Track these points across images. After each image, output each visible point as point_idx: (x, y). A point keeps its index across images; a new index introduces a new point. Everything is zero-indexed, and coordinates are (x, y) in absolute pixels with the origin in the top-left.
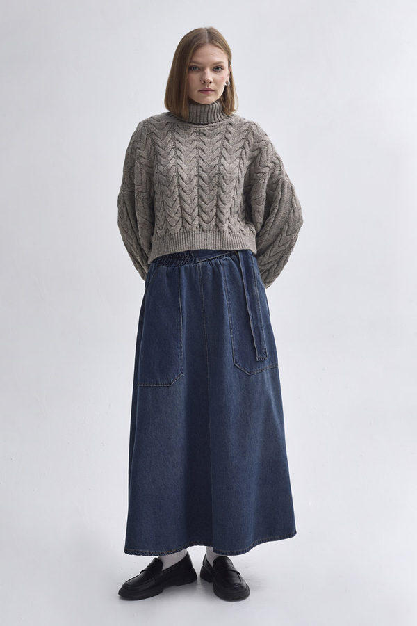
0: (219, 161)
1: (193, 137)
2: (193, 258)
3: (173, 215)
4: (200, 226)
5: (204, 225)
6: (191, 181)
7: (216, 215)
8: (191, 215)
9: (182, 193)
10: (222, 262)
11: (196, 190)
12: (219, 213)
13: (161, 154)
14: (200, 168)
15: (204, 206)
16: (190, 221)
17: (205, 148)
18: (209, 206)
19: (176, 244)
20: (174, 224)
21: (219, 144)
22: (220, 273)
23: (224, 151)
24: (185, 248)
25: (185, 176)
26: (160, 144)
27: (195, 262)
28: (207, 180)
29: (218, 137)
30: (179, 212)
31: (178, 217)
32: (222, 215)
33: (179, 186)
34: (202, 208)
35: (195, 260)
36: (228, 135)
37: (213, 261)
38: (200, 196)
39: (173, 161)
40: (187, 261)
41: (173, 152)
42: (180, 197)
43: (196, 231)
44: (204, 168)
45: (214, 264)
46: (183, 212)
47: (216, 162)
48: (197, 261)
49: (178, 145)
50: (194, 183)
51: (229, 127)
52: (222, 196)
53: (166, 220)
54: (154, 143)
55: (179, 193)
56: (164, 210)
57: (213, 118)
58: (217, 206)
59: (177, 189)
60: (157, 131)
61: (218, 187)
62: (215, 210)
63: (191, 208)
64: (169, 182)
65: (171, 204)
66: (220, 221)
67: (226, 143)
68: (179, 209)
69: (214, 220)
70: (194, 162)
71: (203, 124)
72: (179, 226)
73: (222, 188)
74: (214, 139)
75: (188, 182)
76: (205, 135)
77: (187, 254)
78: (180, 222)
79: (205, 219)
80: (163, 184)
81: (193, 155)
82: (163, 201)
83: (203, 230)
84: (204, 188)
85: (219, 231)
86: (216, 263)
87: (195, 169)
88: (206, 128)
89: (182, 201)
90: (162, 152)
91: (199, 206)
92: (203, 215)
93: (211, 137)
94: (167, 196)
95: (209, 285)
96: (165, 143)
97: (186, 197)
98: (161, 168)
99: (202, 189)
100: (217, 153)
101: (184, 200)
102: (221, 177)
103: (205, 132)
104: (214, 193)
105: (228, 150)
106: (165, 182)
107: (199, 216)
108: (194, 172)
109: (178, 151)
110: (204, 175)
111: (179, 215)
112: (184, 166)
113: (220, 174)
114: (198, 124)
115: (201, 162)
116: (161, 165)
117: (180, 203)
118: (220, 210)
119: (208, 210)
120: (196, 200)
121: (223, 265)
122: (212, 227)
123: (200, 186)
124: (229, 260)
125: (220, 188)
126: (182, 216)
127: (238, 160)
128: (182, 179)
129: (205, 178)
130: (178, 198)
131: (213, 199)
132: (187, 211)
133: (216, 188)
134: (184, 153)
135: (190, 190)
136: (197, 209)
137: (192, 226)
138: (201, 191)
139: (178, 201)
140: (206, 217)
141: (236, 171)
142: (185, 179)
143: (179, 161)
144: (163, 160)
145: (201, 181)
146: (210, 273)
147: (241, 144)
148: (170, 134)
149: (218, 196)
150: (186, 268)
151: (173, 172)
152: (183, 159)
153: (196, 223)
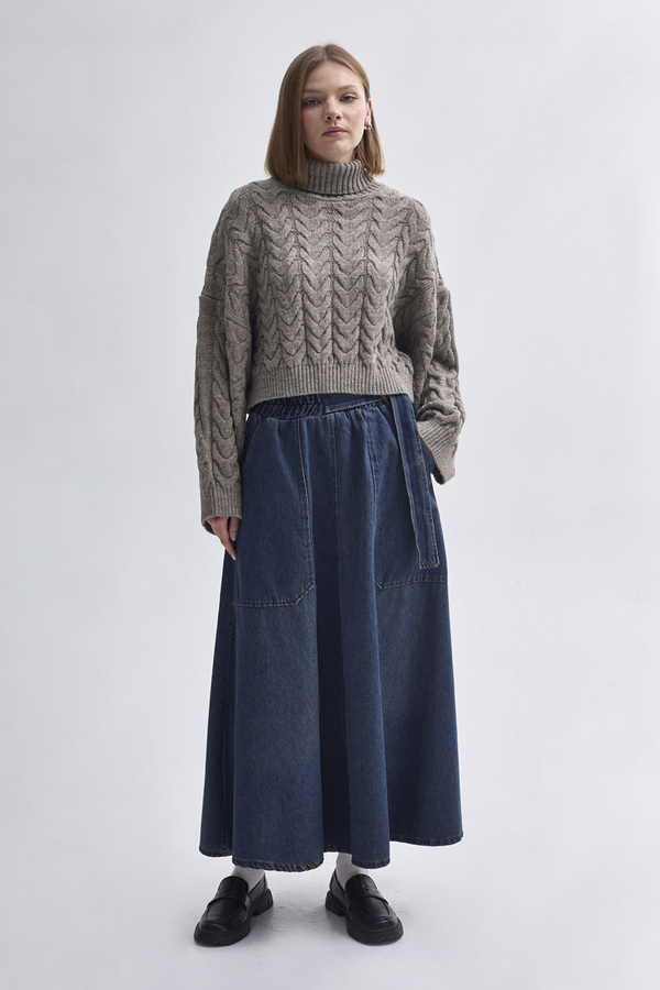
0: (366, 255)
1: (322, 216)
2: (321, 406)
3: (292, 338)
4: (334, 355)
5: (341, 355)
6: (321, 284)
7: (360, 340)
8: (320, 338)
9: (308, 303)
10: (366, 413)
11: (329, 300)
12: (364, 337)
13: (275, 239)
14: (336, 265)
15: (342, 325)
16: (319, 348)
17: (342, 233)
18: (350, 325)
19: (295, 384)
20: (294, 352)
21: (363, 228)
22: (362, 430)
23: (372, 240)
24: (309, 389)
25: (312, 277)
26: (271, 224)
27: (324, 413)
28: (347, 284)
29: (361, 217)
30: (302, 332)
31: (299, 341)
32: (368, 341)
33: (304, 292)
34: (338, 328)
35: (324, 409)
36: (377, 215)
37: (352, 412)
38: (335, 309)
39: (294, 253)
40: (311, 410)
41: (292, 239)
42: (305, 310)
43: (329, 364)
44: (342, 265)
45: (353, 417)
46: (309, 333)
47: (361, 256)
48: (328, 411)
49: (300, 228)
50: (327, 288)
51: (377, 202)
52: (369, 310)
53: (280, 344)
54: (261, 222)
55: (303, 304)
56: (278, 329)
57: (350, 186)
58: (362, 326)
59: (299, 297)
60: (264, 204)
61: (365, 295)
62: (358, 332)
63: (322, 327)
64: (288, 285)
65: (289, 320)
66: (366, 350)
67: (374, 227)
68: (303, 328)
69: (357, 347)
70: (326, 255)
71: (335, 196)
72: (301, 355)
73: (370, 297)
74: (355, 221)
75: (317, 286)
76: (340, 213)
77: (311, 399)
78: (303, 349)
79: (343, 345)
80: (277, 288)
81: (324, 245)
82: (276, 314)
83: (339, 363)
84: (342, 297)
85: (364, 365)
86: (356, 415)
87: (329, 266)
88: (340, 202)
89: (307, 316)
90: (275, 236)
91: (334, 324)
92: (340, 339)
93: (349, 216)
94: (283, 307)
95: (346, 449)
96: (279, 223)
97: (313, 310)
98: (275, 263)
99: (339, 298)
100: (360, 244)
101: (310, 315)
102: (369, 280)
103: (340, 209)
104: (357, 305)
105: (379, 239)
106: (282, 284)
107: (334, 340)
108: (327, 271)
109: (300, 237)
110: (342, 276)
111: (303, 337)
112: (311, 261)
113: (368, 276)
114: (329, 196)
115: (337, 255)
116: (275, 258)
117: (304, 320)
118: (365, 331)
119: (348, 331)
120: (329, 316)
121: (368, 419)
122: (353, 358)
123: (335, 293)
124: (376, 412)
125: (367, 298)
126: (306, 340)
127: (392, 256)
128: (309, 281)
129: (343, 281)
130: (301, 312)
131: (355, 315)
132: (315, 332)
133: (360, 298)
134: (312, 241)
135: (320, 298)
136: (329, 330)
137: (323, 356)
138: (336, 300)
139: (301, 317)
140: (343, 343)
141: (391, 273)
142: (312, 281)
143: (303, 254)
144: (277, 250)
145: (337, 285)
146: (347, 430)
147: (396, 231)
148: (285, 210)
149: (364, 310)
150: (308, 422)
151: (294, 271)
152: (309, 250)
153: (329, 350)
